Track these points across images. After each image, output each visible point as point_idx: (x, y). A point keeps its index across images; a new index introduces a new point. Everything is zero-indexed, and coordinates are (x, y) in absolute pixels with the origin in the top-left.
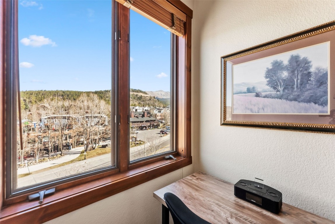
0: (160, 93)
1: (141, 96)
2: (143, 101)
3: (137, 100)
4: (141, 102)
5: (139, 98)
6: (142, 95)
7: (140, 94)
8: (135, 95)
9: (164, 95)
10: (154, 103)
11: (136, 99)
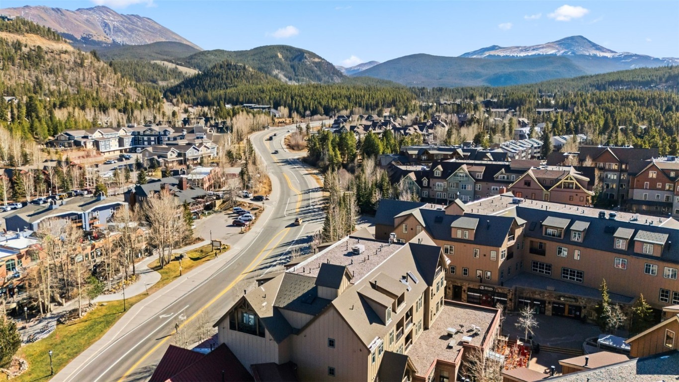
0: (96, 17)
1: (39, 47)
2: (51, 71)
3: (26, 68)
4: (45, 76)
5: (29, 58)
6: (38, 43)
7: (32, 41)
8: (7, 44)
9: (117, 30)
10: (98, 81)
11: (17, 61)
